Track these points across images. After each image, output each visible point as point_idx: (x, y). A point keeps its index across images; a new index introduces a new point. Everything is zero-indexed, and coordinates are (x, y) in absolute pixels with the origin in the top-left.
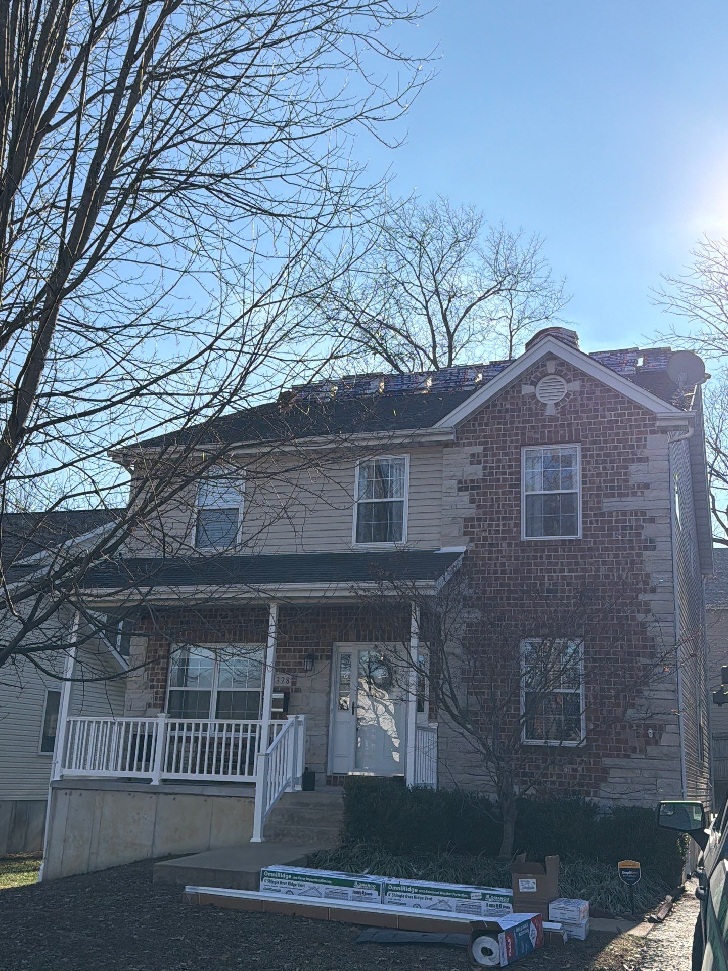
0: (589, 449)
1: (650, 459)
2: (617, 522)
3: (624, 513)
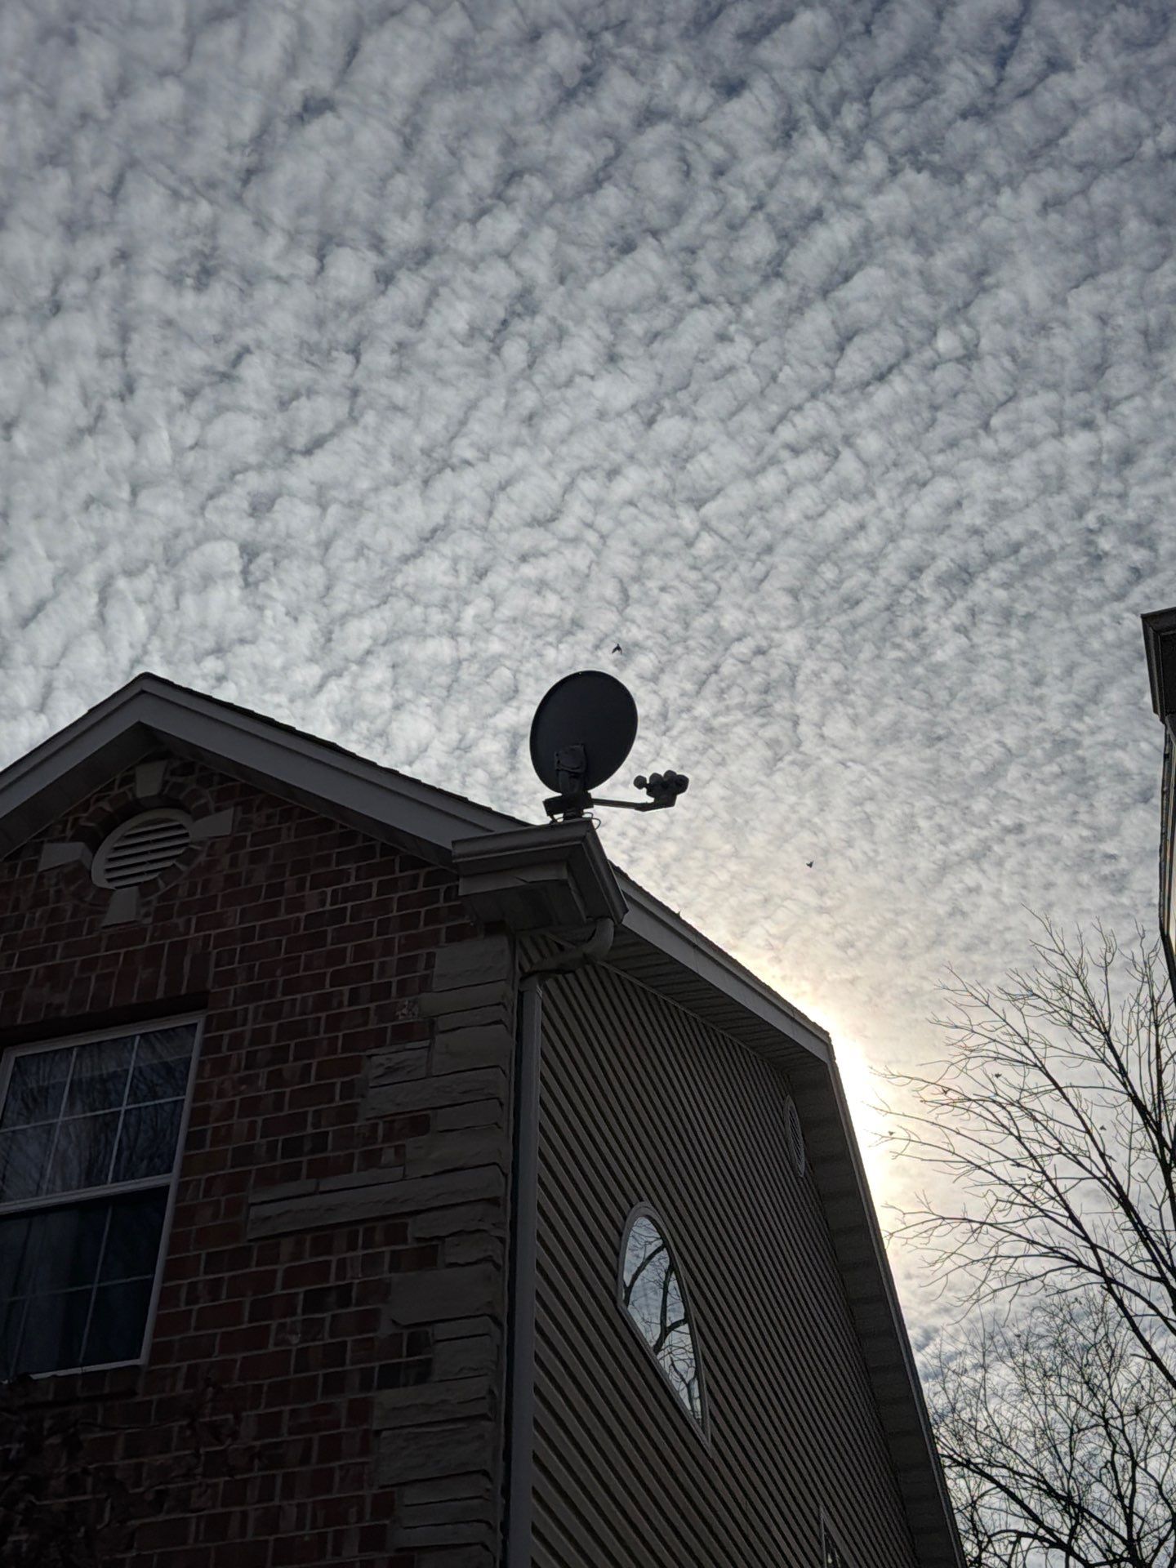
0: (230, 1021)
1: (441, 1023)
2: (291, 1278)
3: (323, 1237)
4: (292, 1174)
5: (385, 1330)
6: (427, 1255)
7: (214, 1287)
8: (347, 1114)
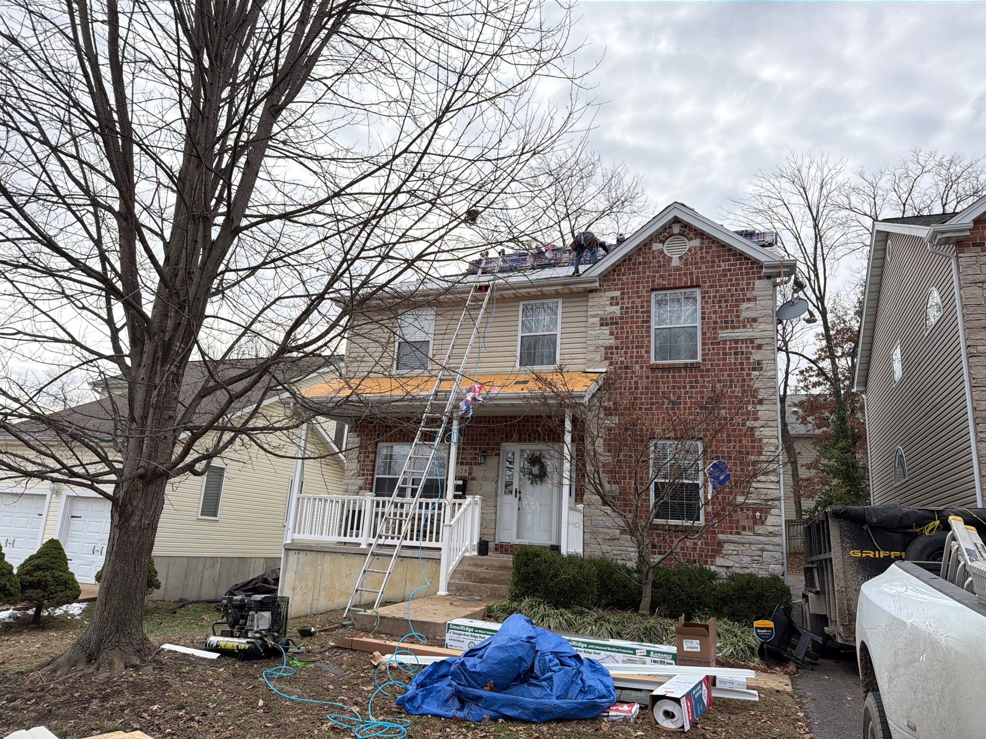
0: (707, 292)
1: (757, 299)
2: (730, 349)
3: (736, 341)
4: (727, 328)
5: (752, 361)
6: (759, 347)
7: (714, 349)
8: (738, 316)
